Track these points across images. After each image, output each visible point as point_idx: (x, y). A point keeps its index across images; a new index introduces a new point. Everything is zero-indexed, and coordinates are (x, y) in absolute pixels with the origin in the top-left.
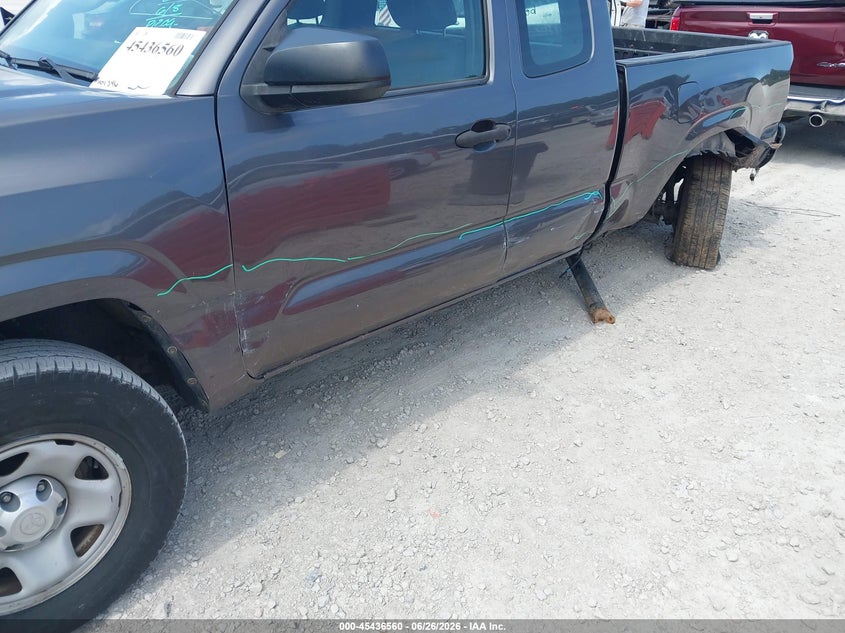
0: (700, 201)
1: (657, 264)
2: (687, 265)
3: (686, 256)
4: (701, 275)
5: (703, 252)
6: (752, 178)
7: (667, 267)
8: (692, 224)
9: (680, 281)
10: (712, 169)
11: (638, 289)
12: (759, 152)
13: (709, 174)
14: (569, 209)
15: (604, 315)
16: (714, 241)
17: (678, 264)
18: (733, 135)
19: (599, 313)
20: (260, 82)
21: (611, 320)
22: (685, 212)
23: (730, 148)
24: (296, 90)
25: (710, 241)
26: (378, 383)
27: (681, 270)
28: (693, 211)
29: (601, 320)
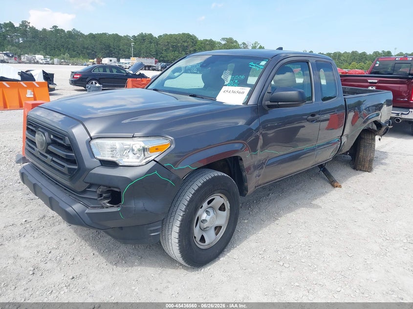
0: (365, 146)
1: (349, 170)
2: (361, 170)
3: (360, 166)
4: (366, 174)
5: (367, 165)
6: (380, 139)
7: (353, 170)
8: (362, 154)
9: (359, 175)
10: (368, 135)
11: (345, 178)
12: (383, 129)
13: (367, 137)
14: (313, 150)
15: (337, 185)
16: (371, 161)
17: (357, 170)
18: (376, 122)
19: (336, 184)
20: (268, 101)
21: (340, 186)
22: (360, 150)
23: (375, 127)
24: (279, 103)
25: (369, 161)
26: (267, 203)
27: (358, 172)
28: (363, 150)
29: (336, 187)
